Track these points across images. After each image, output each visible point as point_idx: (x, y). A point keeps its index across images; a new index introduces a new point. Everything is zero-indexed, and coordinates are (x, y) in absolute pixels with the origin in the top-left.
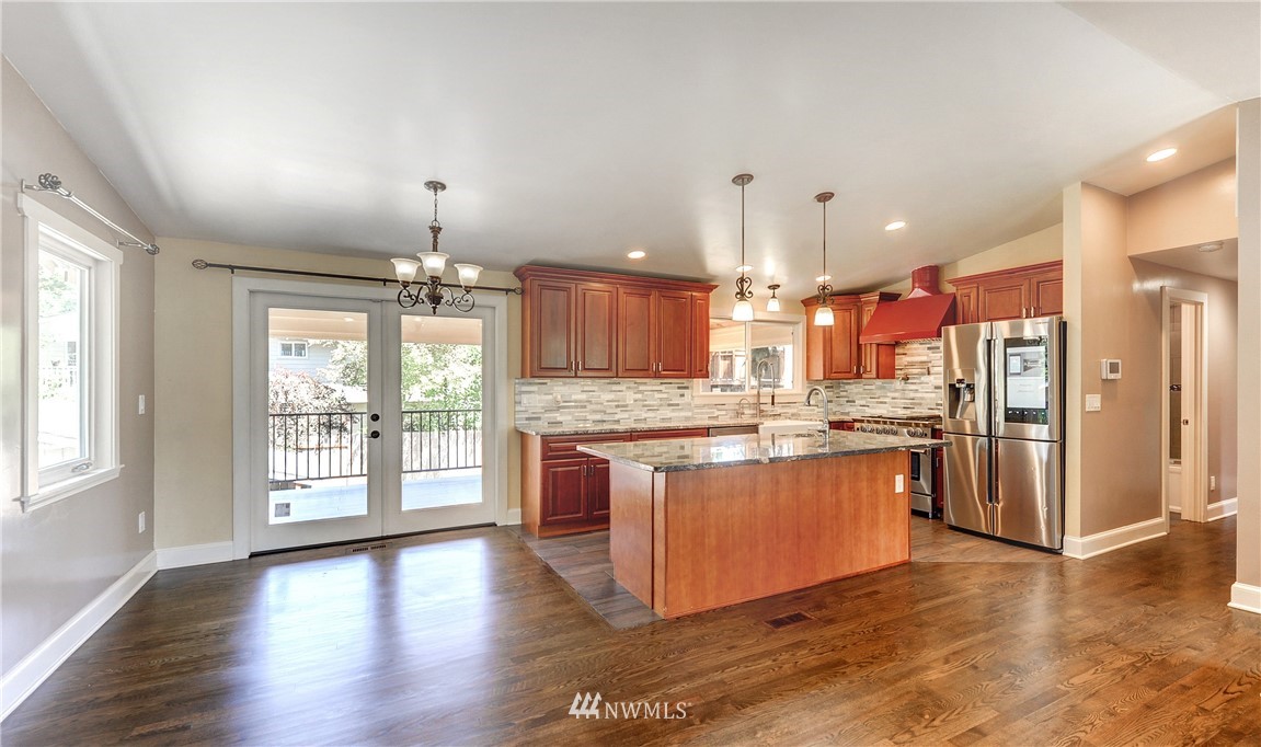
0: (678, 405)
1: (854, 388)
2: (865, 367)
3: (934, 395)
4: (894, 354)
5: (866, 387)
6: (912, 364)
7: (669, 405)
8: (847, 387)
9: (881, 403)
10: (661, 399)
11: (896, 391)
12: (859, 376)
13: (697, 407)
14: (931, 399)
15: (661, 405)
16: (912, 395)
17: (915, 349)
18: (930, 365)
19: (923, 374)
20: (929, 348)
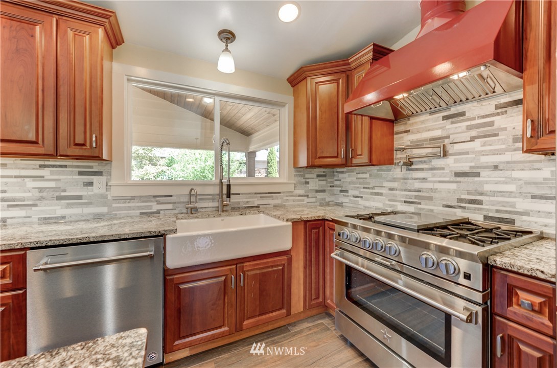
0: (80, 197)
1: (347, 177)
2: (355, 151)
3: (453, 186)
4: (392, 134)
5: (360, 176)
6: (418, 145)
7: (60, 198)
8: (341, 176)
9: (377, 194)
10: (41, 190)
11: (394, 180)
12: (347, 163)
13: (116, 199)
14: (449, 191)
15: (41, 199)
16: (417, 185)
17: (423, 122)
18: (447, 141)
19: (435, 156)
20: (445, 118)
